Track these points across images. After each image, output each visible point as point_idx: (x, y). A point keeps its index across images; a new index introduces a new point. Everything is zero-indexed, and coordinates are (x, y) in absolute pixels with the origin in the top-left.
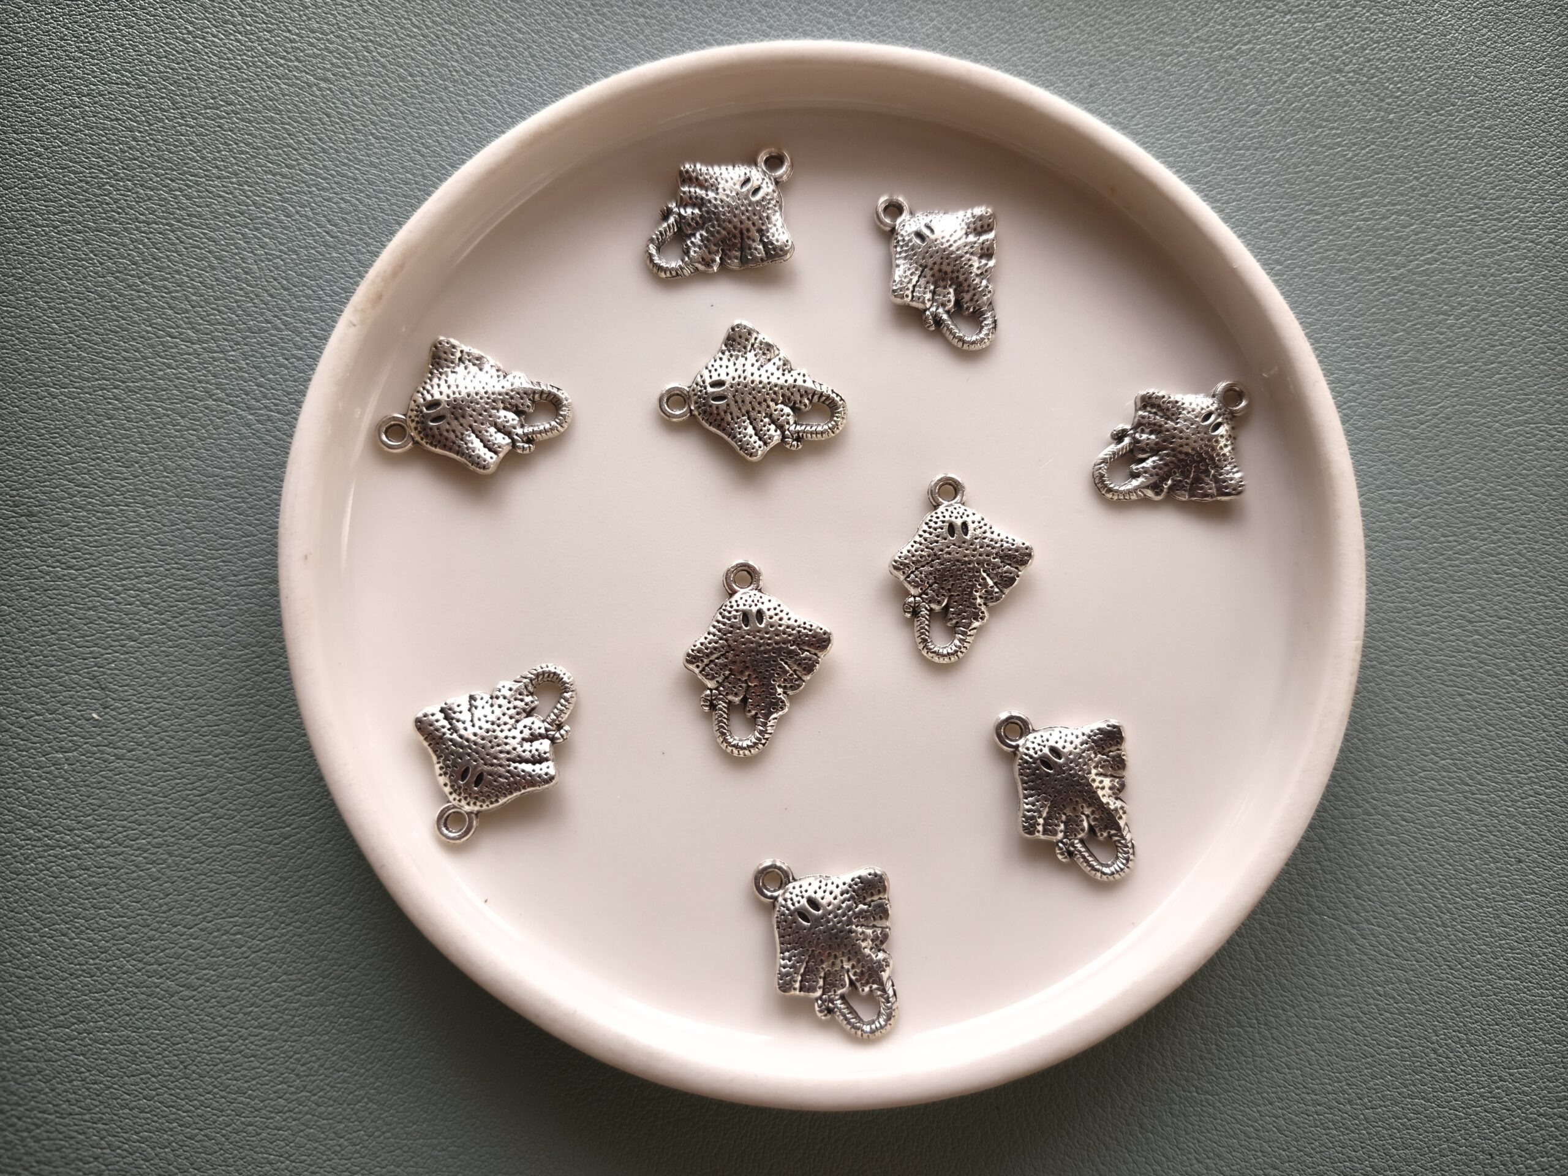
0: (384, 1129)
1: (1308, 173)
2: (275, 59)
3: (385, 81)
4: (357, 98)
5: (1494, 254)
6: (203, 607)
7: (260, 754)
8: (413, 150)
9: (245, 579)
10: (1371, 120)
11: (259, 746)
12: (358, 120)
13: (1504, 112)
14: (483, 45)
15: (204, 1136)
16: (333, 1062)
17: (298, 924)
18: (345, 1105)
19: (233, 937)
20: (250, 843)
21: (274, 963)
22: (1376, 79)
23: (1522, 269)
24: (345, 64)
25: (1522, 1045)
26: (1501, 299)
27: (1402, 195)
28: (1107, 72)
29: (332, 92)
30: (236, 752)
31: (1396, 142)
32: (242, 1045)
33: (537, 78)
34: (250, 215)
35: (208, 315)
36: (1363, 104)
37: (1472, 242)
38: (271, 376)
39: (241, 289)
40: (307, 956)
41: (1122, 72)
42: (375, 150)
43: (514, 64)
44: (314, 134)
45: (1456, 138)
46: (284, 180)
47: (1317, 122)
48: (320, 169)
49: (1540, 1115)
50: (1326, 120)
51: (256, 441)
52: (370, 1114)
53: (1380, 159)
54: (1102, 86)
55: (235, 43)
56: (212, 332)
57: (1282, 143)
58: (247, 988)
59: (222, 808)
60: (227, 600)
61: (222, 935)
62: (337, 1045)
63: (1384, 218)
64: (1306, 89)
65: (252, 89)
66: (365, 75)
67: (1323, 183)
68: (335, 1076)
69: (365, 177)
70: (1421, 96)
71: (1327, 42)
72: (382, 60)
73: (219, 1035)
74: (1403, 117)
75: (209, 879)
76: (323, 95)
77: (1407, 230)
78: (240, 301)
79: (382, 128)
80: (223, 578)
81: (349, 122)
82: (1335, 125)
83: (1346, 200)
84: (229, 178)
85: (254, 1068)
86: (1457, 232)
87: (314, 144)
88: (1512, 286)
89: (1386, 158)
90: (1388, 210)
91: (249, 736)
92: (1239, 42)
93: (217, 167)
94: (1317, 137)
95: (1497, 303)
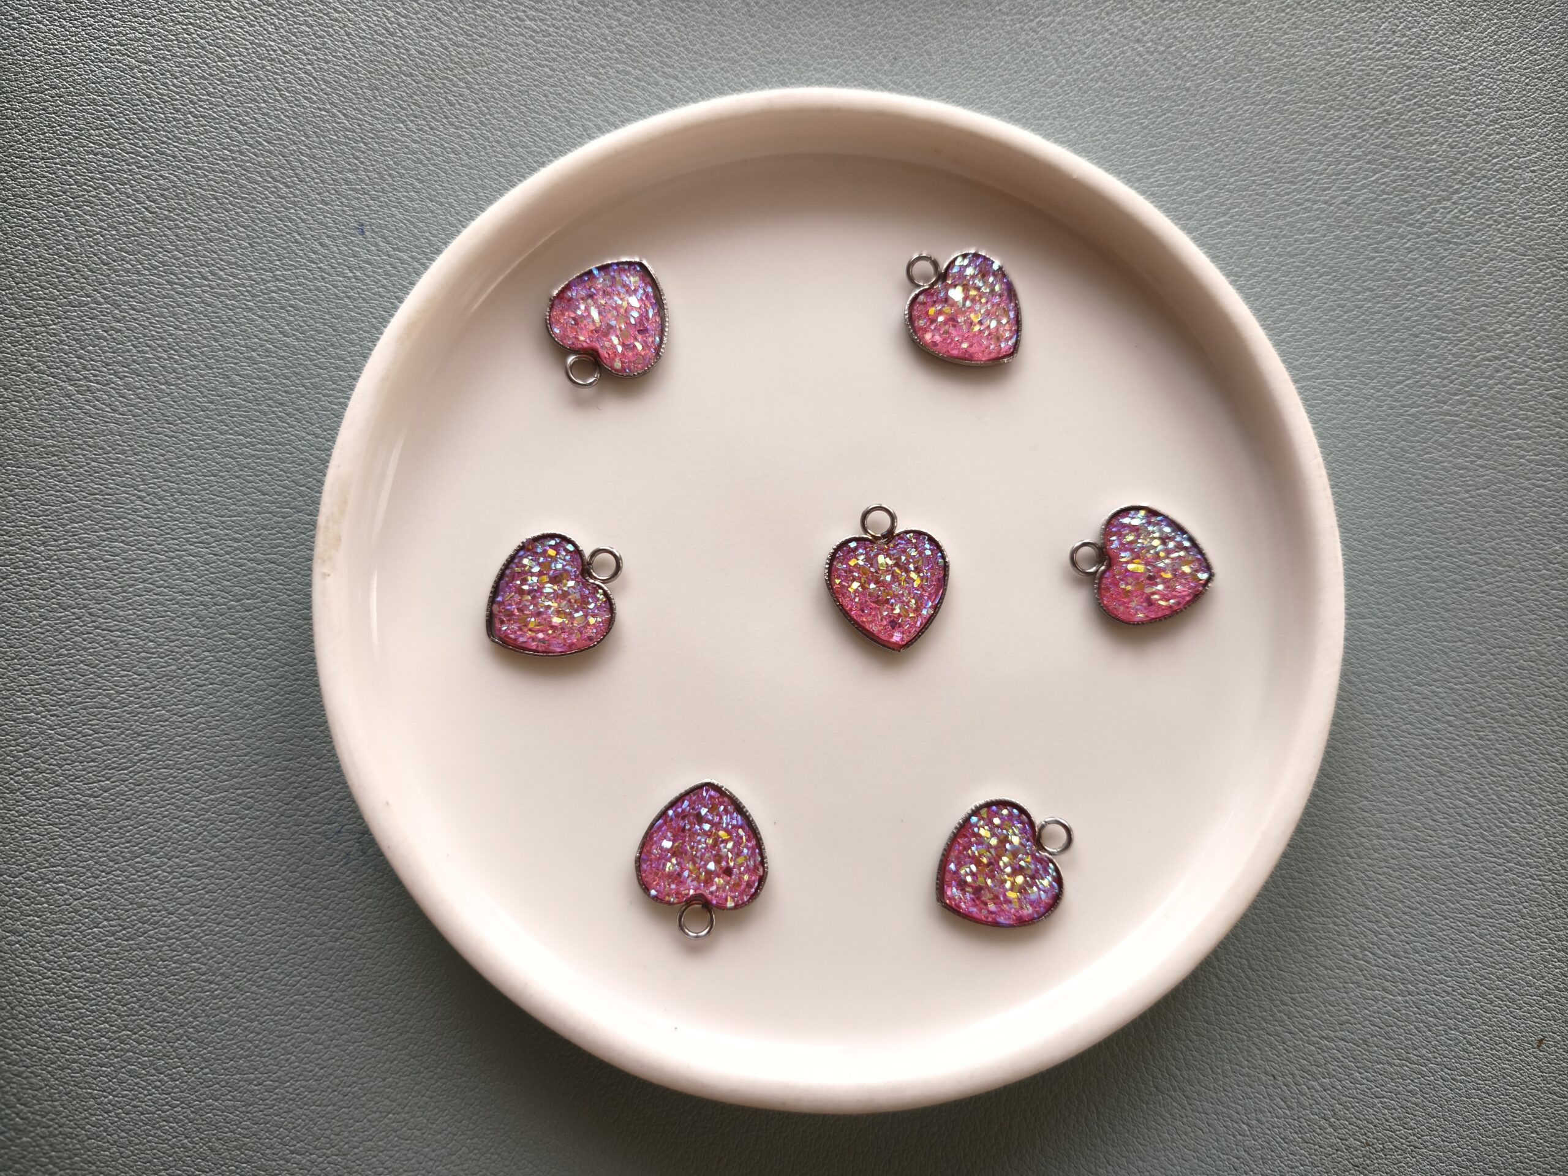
0: (203, 1065)
1: (1105, 142)
2: (98, 43)
3: (204, 62)
4: (176, 78)
5: (1286, 216)
6: (25, 571)
7: (81, 711)
8: (231, 127)
9: (65, 543)
10: (1167, 88)
11: (80, 703)
12: (177, 100)
13: (1301, 77)
14: (300, 24)
15: (31, 1072)
16: (153, 1002)
17: (118, 872)
18: (165, 1043)
19: (56, 885)
20: (71, 796)
21: (95, 910)
22: (1173, 48)
23: (1314, 230)
24: (166, 46)
25: (1302, 970)
26: (1292, 260)
27: (1196, 161)
28: (911, 45)
29: (152, 73)
30: (57, 710)
31: (1192, 109)
32: (66, 986)
33: (353, 55)
34: (72, 193)
35: (31, 291)
36: (1160, 73)
37: (1264, 205)
38: (91, 348)
39: (62, 265)
40: (127, 903)
41: (925, 45)
42: (193, 128)
43: (330, 42)
44: (134, 114)
45: (1252, 103)
46: (105, 159)
47: (1115, 92)
48: (140, 147)
49: (1322, 1038)
50: (1124, 90)
51: (76, 411)
52: (189, 1051)
53: (1176, 126)
54: (907, 58)
55: (60, 29)
56: (36, 307)
57: (1080, 113)
58: (70, 934)
59: (43, 763)
60: (48, 564)
61: (46, 883)
62: (156, 986)
63: (1178, 183)
64: (1105, 59)
65: (75, 72)
66: (185, 57)
67: (1119, 151)
68: (155, 1016)
69: (183, 154)
70: (1218, 63)
71: (1127, 13)
72: (202, 41)
73: (44, 978)
74: (1200, 85)
75: (32, 831)
76: (144, 78)
77: (1200, 195)
78: (61, 276)
79: (200, 106)
80: (44, 543)
81: (168, 101)
82: (1132, 94)
83: (1141, 166)
84: (52, 158)
85: (77, 1009)
86: (1250, 195)
87: (134, 124)
88: (1303, 247)
89: (1181, 126)
90: (1183, 176)
91: (70, 694)
92: (1039, 15)
93: (41, 149)
94: (1114, 106)
95: (1288, 264)
